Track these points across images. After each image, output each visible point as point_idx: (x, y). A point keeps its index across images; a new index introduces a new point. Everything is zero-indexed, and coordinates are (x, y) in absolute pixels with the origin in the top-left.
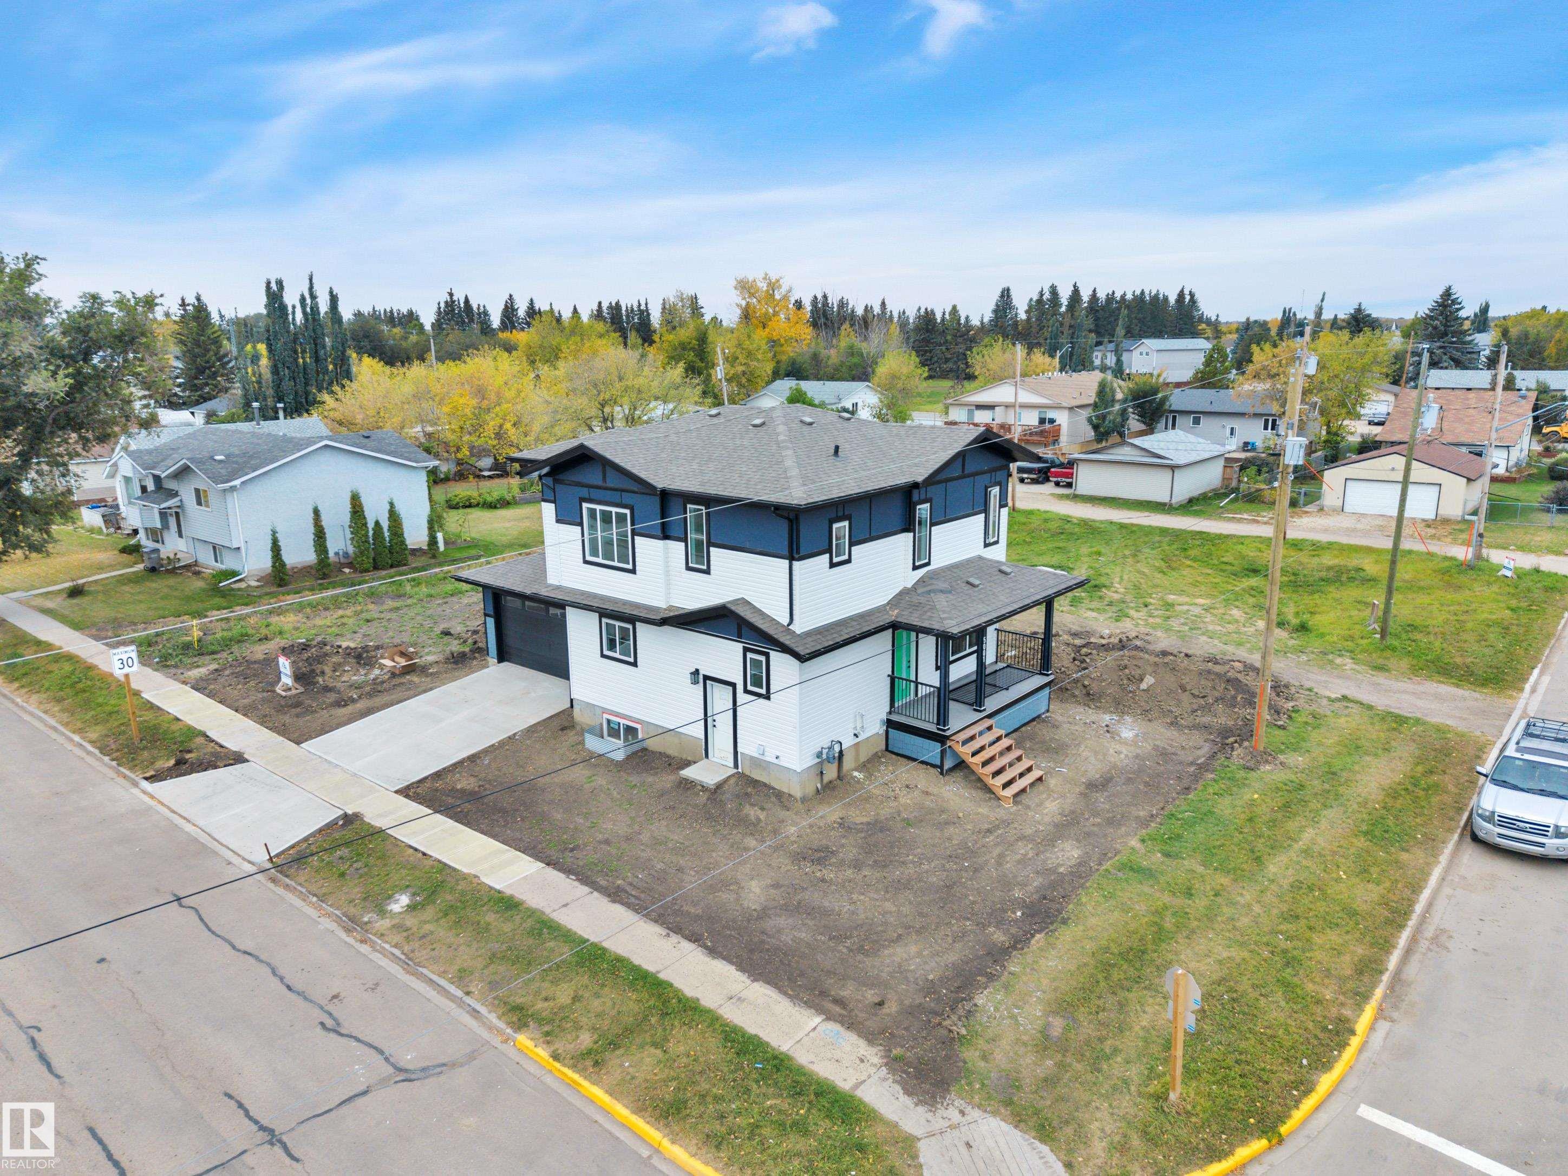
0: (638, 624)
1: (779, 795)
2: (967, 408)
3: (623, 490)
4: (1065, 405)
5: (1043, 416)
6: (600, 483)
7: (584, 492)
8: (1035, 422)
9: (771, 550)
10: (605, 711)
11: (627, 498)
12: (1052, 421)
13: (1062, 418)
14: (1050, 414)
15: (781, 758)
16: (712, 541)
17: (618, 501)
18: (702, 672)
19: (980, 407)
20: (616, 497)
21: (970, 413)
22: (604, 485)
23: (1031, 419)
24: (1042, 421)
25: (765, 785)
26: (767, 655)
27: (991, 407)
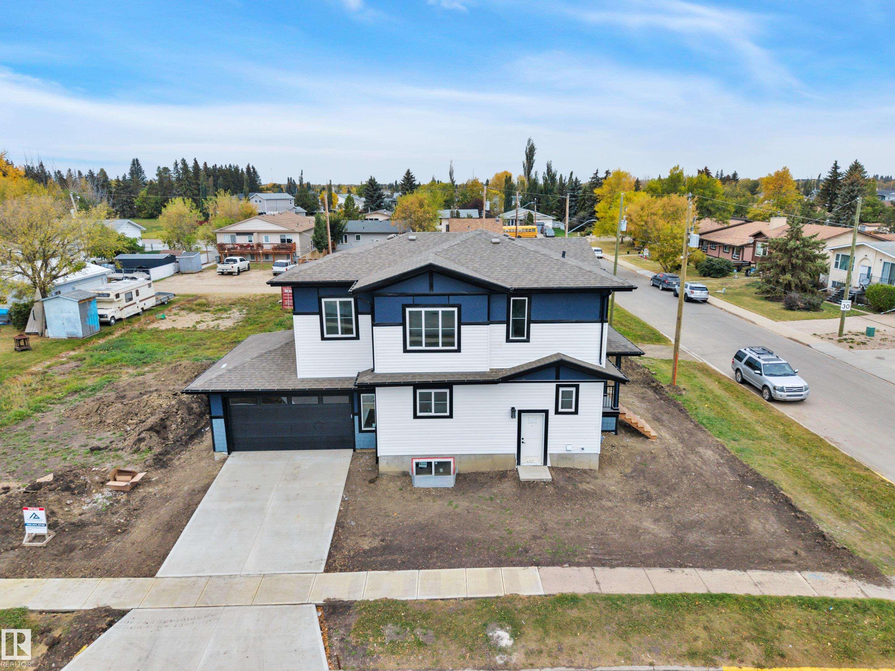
0: (455, 387)
1: (585, 471)
2: (230, 235)
3: (449, 295)
4: (297, 231)
5: (283, 238)
6: (427, 292)
7: (409, 300)
8: (279, 242)
9: (584, 319)
10: (413, 457)
11: (453, 300)
12: (289, 241)
13: (296, 239)
14: (288, 237)
15: (585, 449)
16: (532, 319)
17: (446, 302)
18: (517, 409)
19: (239, 234)
20: (444, 300)
21: (233, 238)
22: (431, 292)
23: (276, 240)
24: (283, 241)
25: (571, 469)
26: (577, 387)
27: (250, 233)
